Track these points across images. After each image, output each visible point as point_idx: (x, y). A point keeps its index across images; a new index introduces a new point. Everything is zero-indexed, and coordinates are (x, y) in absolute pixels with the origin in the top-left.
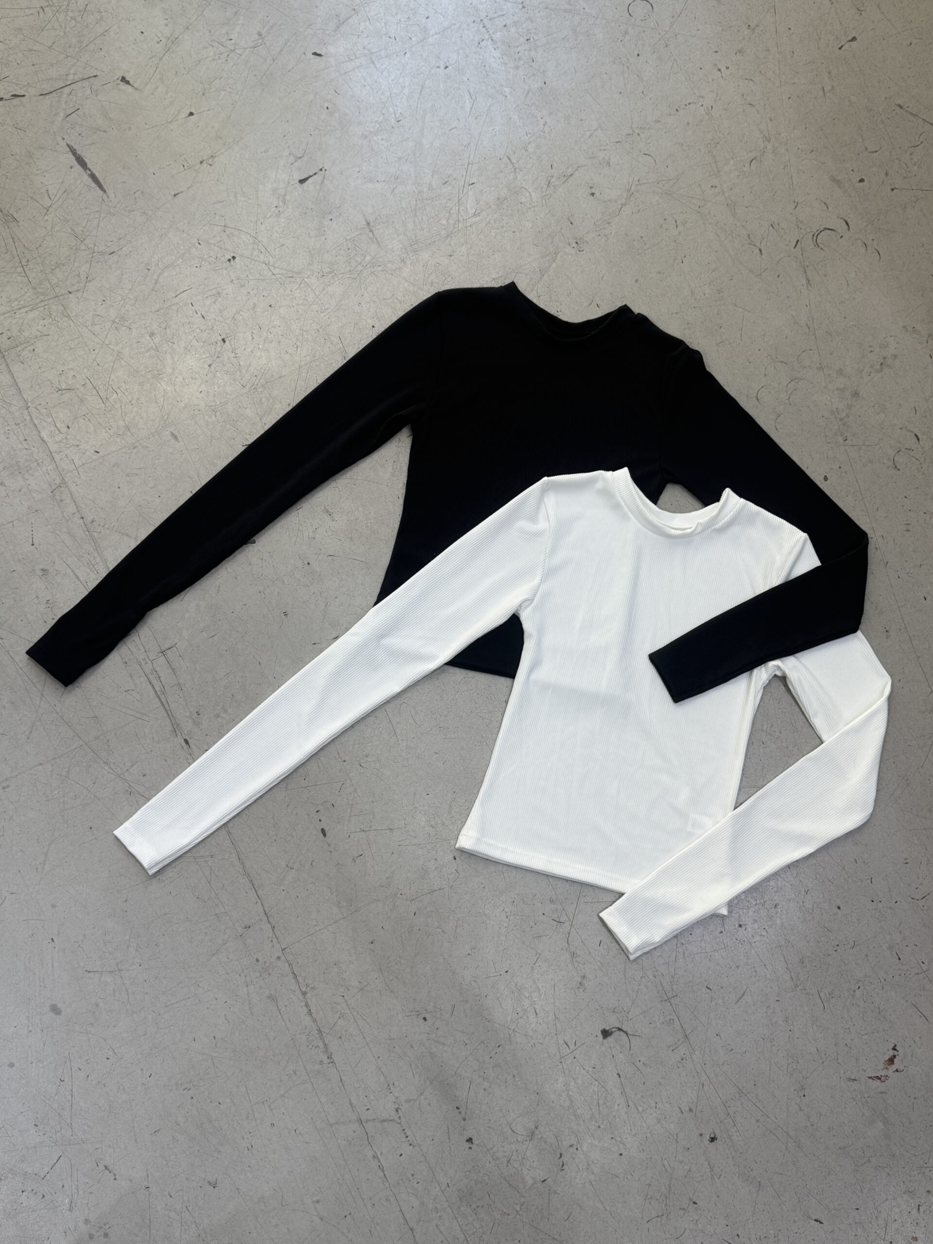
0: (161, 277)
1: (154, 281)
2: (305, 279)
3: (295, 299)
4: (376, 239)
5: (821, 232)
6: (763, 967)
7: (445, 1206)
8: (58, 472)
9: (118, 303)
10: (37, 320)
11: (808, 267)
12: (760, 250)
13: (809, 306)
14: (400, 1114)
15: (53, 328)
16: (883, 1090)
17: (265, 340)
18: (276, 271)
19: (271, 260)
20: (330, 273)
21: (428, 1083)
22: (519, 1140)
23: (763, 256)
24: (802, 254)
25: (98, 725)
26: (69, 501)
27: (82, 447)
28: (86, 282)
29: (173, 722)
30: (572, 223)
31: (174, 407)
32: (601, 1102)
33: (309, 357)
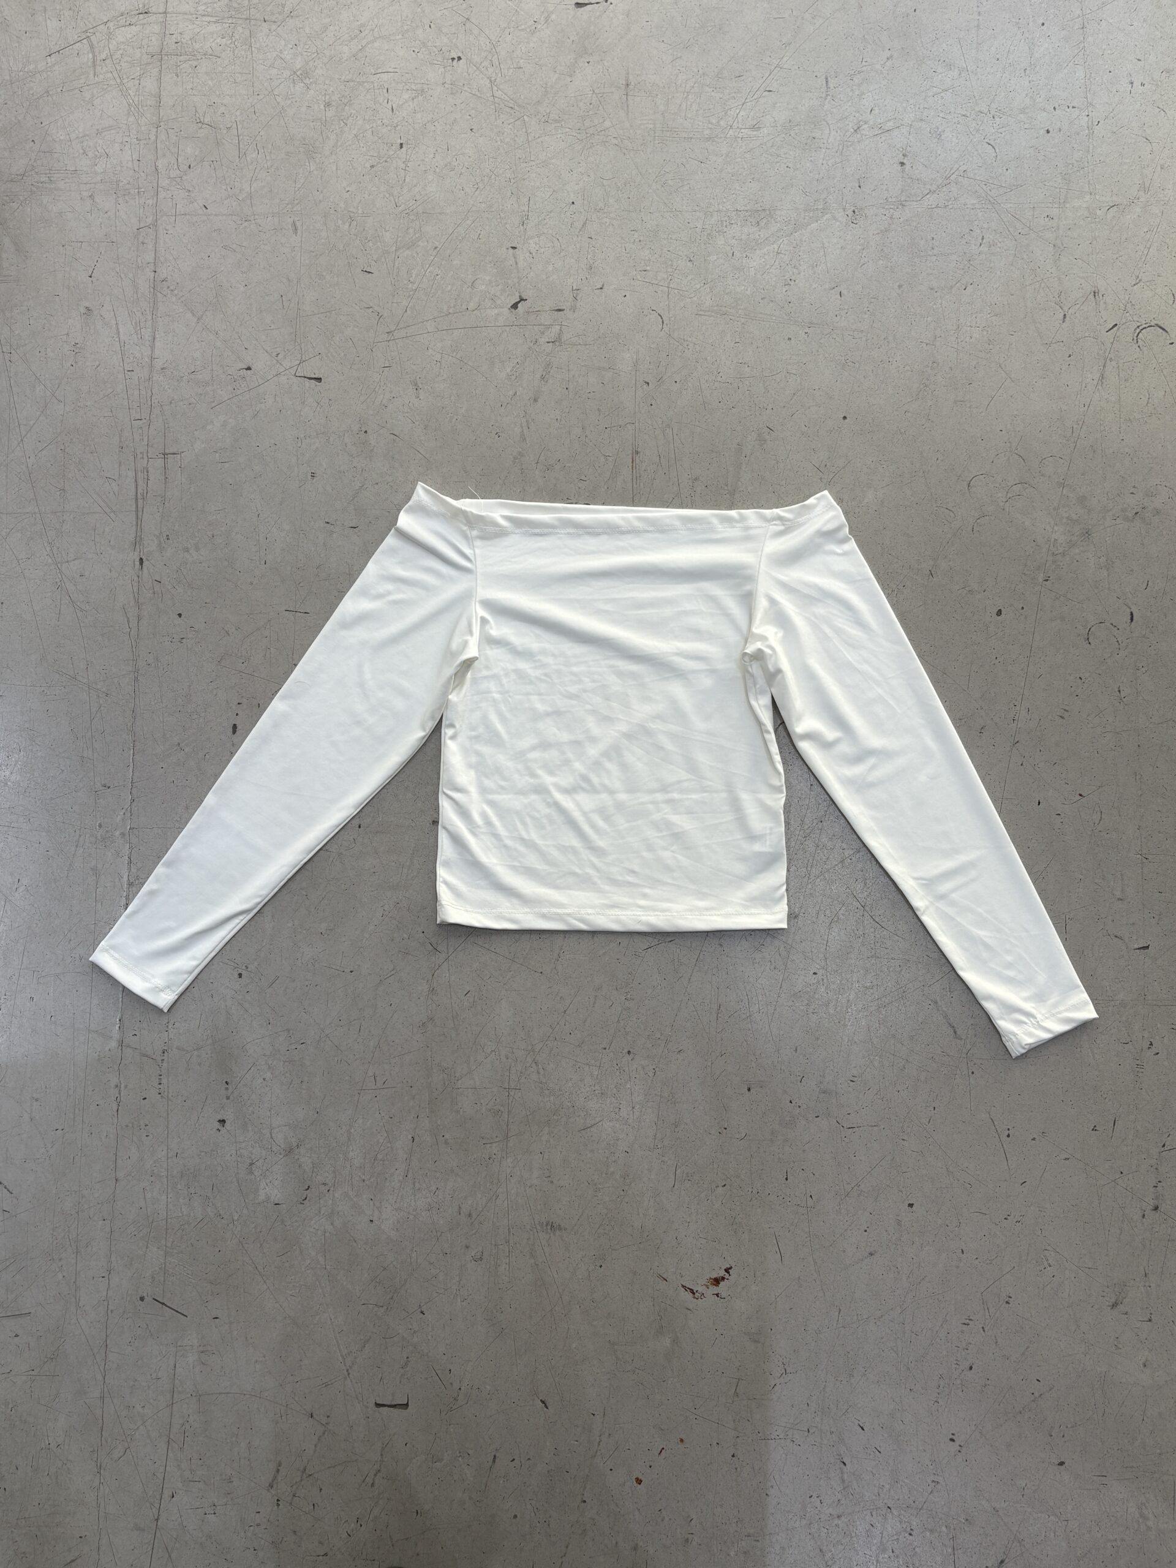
0: (369, 46)
1: (361, 47)
2: (525, 117)
3: (503, 134)
4: (628, 106)
5: (1149, 327)
6: (631, 1108)
7: (163, 1174)
8: (155, 211)
9: (310, 54)
10: (215, 35)
11: (1111, 360)
12: (1065, 315)
13: (1086, 407)
14: (165, 1058)
15: (228, 52)
16: (691, 1308)
17: (446, 166)
18: (498, 94)
19: (498, 80)
20: (556, 121)
21: (210, 1041)
22: (274, 1149)
23: (1064, 323)
24: (1112, 343)
25: (62, 500)
26: (150, 246)
27: (193, 195)
28: (288, 17)
29: (138, 534)
30: (860, 187)
31: (310, 195)
32: (380, 1157)
33: (483, 205)
